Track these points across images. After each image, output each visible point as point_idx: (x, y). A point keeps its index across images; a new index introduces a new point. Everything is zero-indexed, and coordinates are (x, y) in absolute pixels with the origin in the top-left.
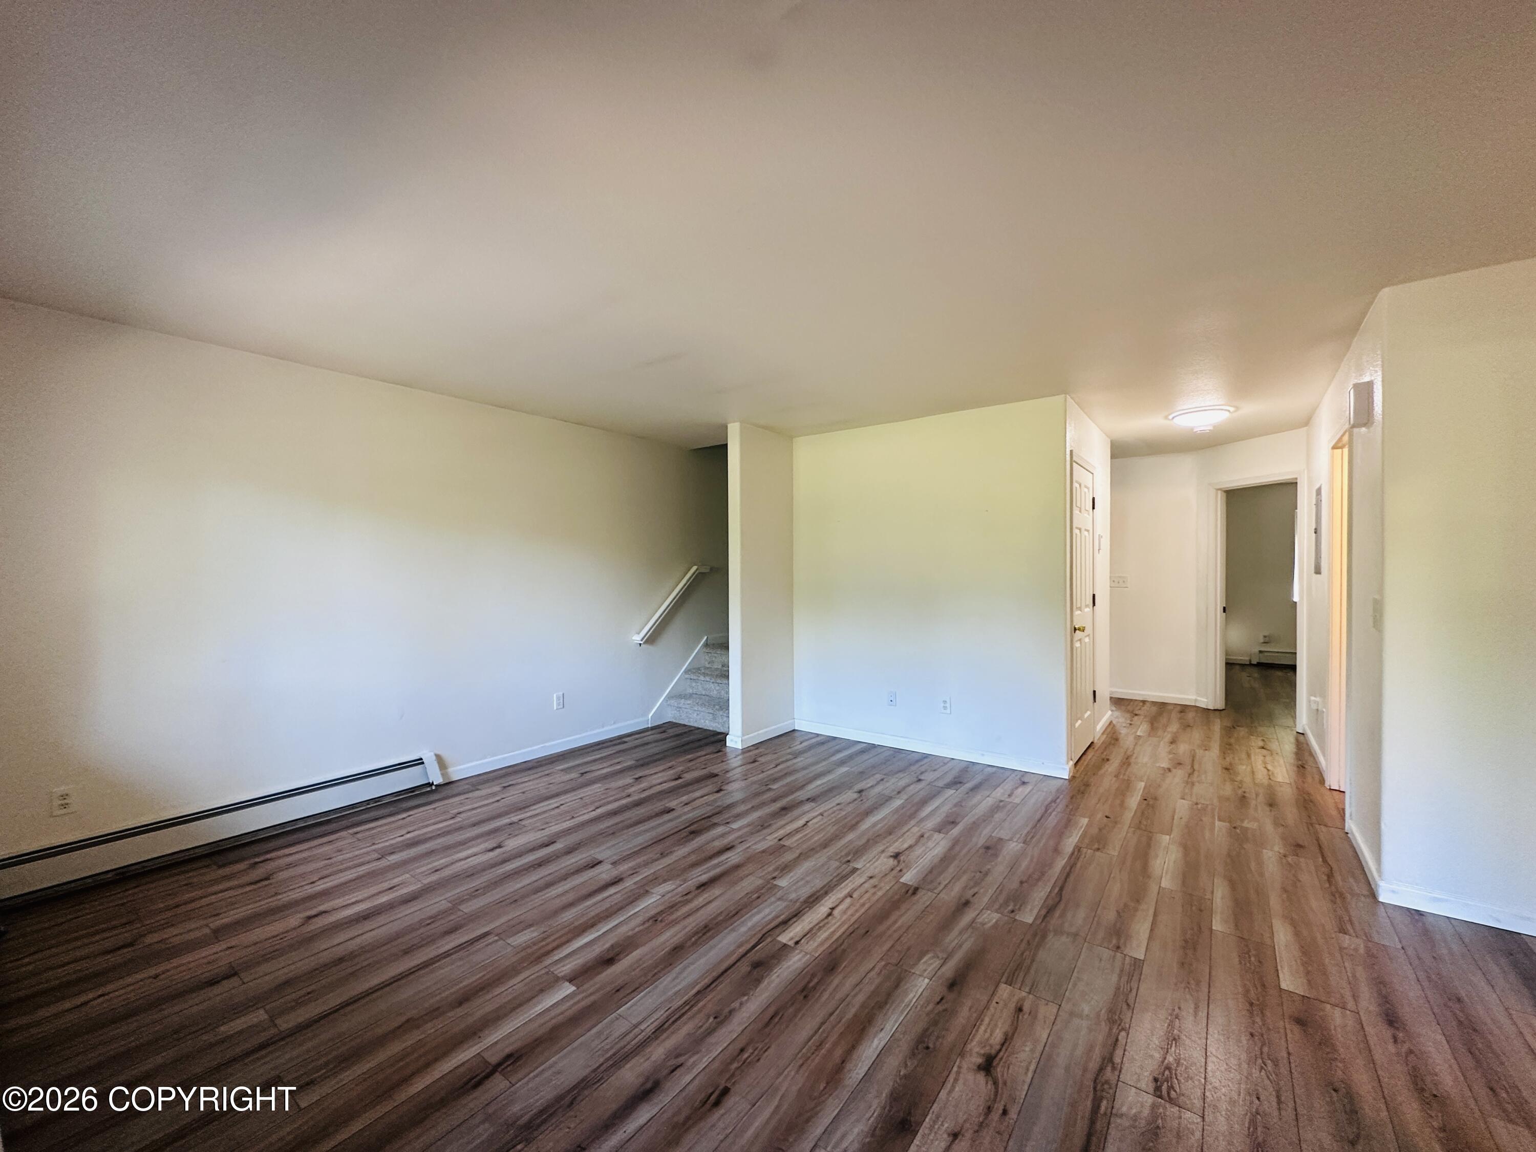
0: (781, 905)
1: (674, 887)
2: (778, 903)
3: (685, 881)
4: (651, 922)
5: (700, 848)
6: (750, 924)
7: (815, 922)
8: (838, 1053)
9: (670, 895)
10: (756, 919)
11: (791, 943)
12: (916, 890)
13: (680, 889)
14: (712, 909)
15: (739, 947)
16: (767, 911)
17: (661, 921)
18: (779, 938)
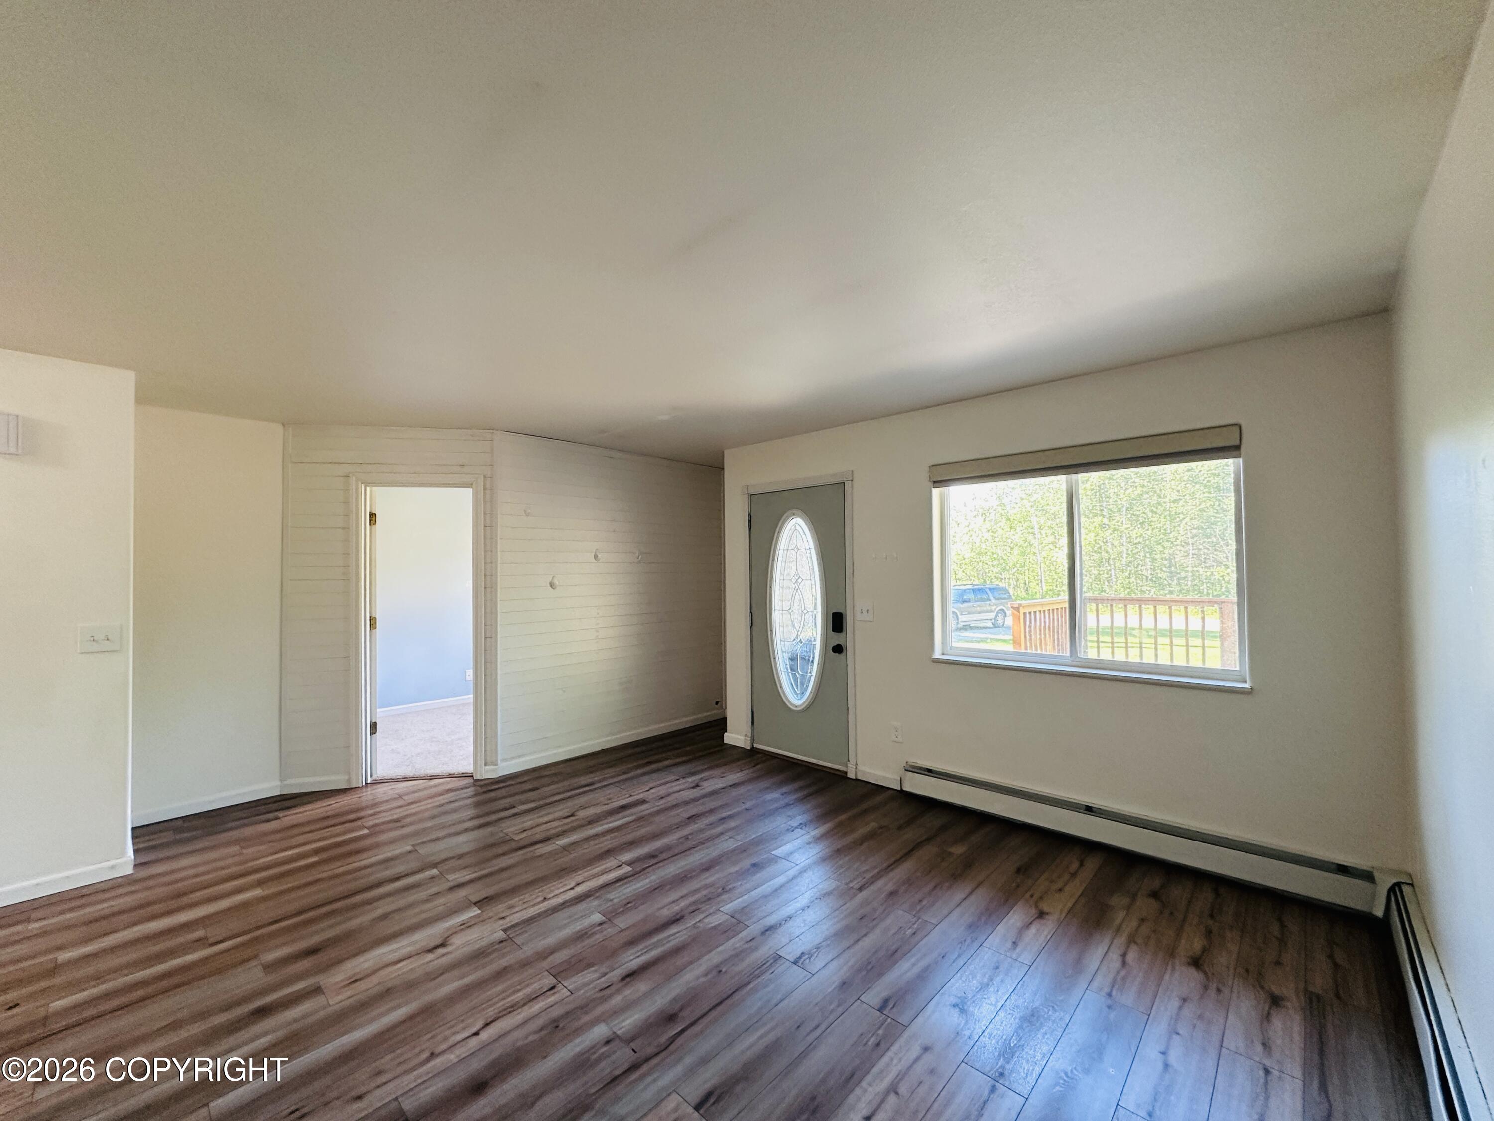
0: (611, 896)
1: (706, 920)
2: (611, 898)
3: (694, 926)
4: (727, 888)
5: (669, 978)
6: (648, 881)
7: (595, 880)
8: (633, 823)
9: (711, 911)
10: (639, 885)
11: (624, 866)
12: (475, 904)
13: (702, 916)
14: (674, 896)
15: (664, 866)
16: (628, 890)
17: (718, 888)
18: (631, 869)
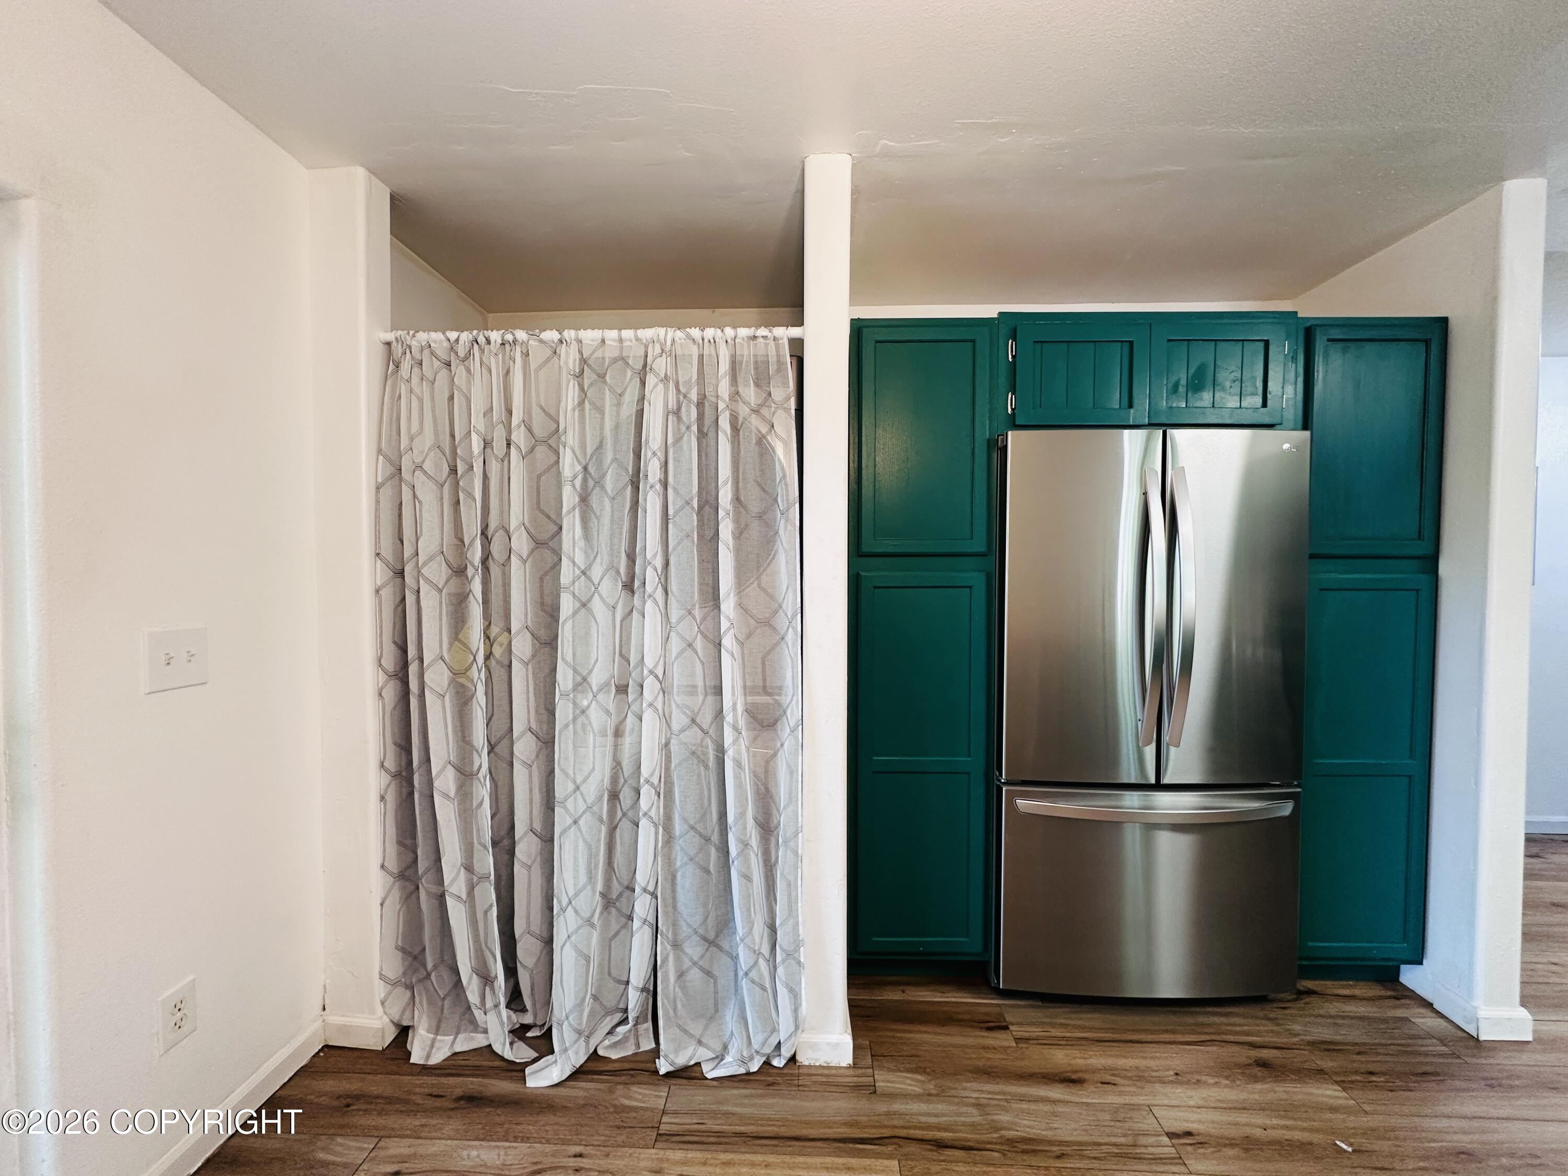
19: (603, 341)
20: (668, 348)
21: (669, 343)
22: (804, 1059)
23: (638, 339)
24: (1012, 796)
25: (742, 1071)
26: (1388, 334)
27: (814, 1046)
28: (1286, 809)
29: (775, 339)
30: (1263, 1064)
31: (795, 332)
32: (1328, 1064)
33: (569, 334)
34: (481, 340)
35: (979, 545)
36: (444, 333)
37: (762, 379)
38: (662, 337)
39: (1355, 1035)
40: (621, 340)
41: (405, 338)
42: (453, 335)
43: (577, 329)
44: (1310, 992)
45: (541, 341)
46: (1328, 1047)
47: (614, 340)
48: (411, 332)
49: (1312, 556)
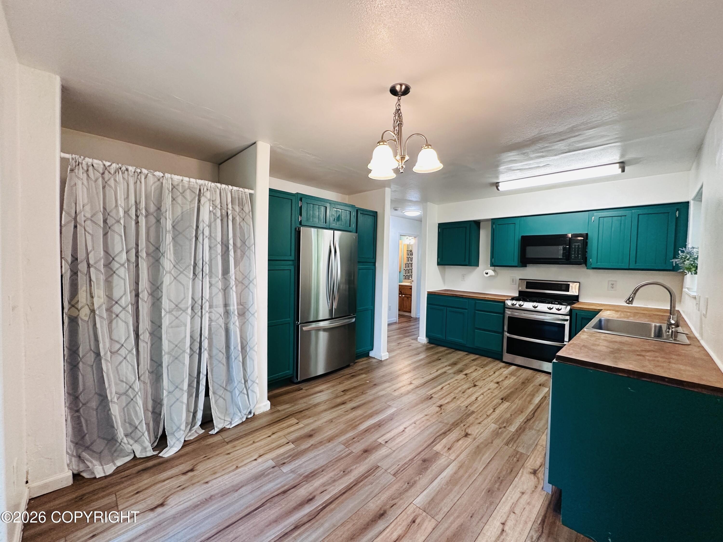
19: (182, 180)
20: (209, 188)
21: (209, 187)
22: (256, 413)
23: (196, 183)
24: (302, 327)
25: (241, 422)
26: (366, 213)
27: (260, 408)
28: (354, 320)
29: (245, 192)
30: (353, 376)
31: (251, 191)
32: (362, 372)
33: (167, 175)
34: (124, 168)
35: (292, 258)
36: (102, 161)
37: (241, 204)
38: (206, 184)
39: (365, 366)
40: (189, 182)
41: (78, 159)
42: (107, 164)
43: (171, 174)
44: (356, 362)
45: (154, 175)
46: (362, 370)
47: (187, 181)
48: (82, 157)
49: (359, 262)
